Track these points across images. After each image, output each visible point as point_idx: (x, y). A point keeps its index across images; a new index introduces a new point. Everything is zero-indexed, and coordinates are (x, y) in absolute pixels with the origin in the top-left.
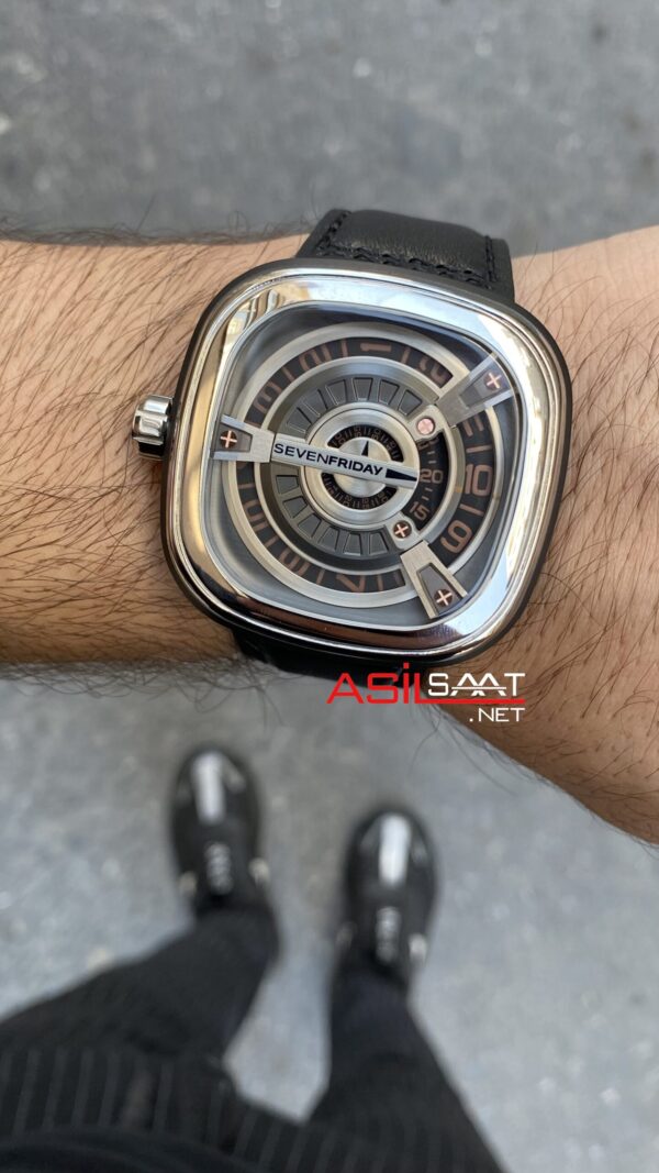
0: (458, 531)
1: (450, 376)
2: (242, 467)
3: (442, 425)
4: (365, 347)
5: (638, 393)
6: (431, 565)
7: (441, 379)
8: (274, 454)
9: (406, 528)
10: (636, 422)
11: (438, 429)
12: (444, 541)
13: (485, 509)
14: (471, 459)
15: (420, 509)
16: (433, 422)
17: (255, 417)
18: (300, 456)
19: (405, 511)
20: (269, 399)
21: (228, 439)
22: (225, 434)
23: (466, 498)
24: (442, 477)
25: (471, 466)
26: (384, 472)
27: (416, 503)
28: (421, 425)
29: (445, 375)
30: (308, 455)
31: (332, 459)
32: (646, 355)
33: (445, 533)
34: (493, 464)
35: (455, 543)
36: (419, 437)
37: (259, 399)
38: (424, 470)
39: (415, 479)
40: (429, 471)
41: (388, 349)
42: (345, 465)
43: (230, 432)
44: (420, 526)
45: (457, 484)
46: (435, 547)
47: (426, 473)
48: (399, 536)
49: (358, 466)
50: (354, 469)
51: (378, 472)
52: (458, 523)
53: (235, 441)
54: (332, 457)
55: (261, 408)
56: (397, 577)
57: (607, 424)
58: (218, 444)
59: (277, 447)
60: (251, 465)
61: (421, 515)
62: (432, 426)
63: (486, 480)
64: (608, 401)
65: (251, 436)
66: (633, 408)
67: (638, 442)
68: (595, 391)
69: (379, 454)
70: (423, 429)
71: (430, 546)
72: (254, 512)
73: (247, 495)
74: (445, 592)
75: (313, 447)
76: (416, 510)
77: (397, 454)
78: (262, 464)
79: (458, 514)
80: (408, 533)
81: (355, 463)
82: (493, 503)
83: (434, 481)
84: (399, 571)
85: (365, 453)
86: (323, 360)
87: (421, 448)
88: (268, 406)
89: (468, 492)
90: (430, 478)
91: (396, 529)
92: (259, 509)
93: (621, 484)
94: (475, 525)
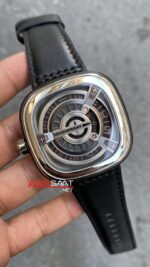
0: (107, 128)
1: (84, 95)
2: (49, 144)
6: (105, 140)
7: (82, 97)
8: (54, 137)
9: (95, 135)
11: (88, 109)
12: (105, 133)
13: (110, 120)
19: (93, 131)
20: (46, 125)
22: (41, 139)
23: (104, 120)
25: (101, 112)
26: (82, 126)
35: (108, 132)
38: (91, 120)
39: (90, 123)
44: (98, 133)
45: (100, 118)
48: (94, 138)
51: (80, 127)
53: (44, 139)
54: (68, 130)
55: (46, 129)
56: (99, 148)
58: (40, 142)
63: (106, 113)
65: (47, 136)
69: (79, 122)
70: (85, 111)
71: (102, 136)
72: (58, 153)
73: (54, 150)
75: (62, 130)
77: (83, 120)
79: (105, 125)
85: (75, 124)
87: (87, 115)
94: (110, 124)
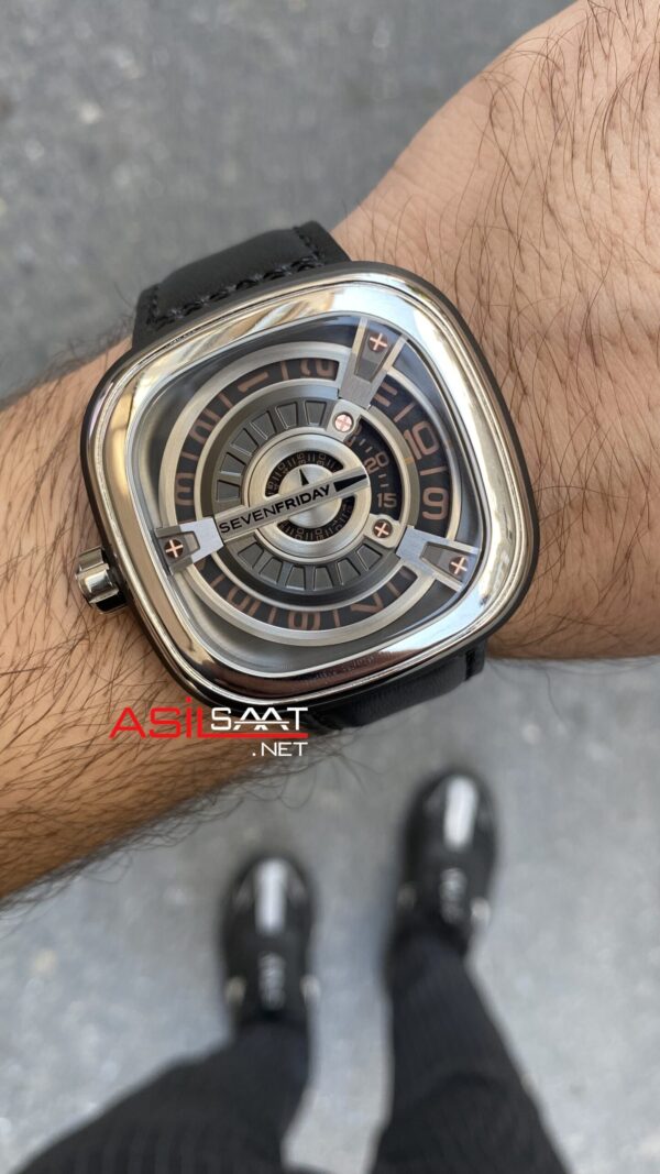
0: (433, 497)
1: (336, 364)
2: (203, 565)
3: (358, 412)
4: (243, 388)
5: (523, 269)
6: (429, 544)
7: (330, 372)
8: (224, 536)
9: (385, 525)
10: (540, 295)
11: (356, 418)
12: (426, 515)
13: (444, 461)
14: (403, 426)
15: (386, 498)
16: (348, 414)
17: (185, 514)
18: (248, 522)
19: (375, 510)
20: (187, 490)
21: (174, 549)
22: (168, 546)
23: (421, 464)
24: (386, 457)
25: (407, 431)
26: (332, 489)
27: (380, 496)
28: (338, 425)
29: (331, 367)
30: (255, 517)
31: (278, 507)
32: (506, 233)
33: (423, 507)
34: (425, 416)
35: (438, 510)
36: (343, 437)
37: (179, 495)
38: (366, 462)
39: (364, 477)
40: (372, 459)
41: (265, 376)
42: (293, 504)
43: (171, 542)
44: (396, 515)
45: (405, 456)
46: (422, 525)
47: (371, 462)
48: (383, 536)
49: (306, 498)
50: (304, 502)
51: (326, 491)
52: (429, 491)
53: (181, 546)
54: (277, 505)
55: (187, 503)
56: (405, 575)
57: (514, 314)
58: (167, 560)
59: (223, 528)
60: (209, 558)
61: (391, 503)
62: (349, 421)
63: (429, 436)
64: (502, 296)
65: (192, 532)
66: (529, 286)
67: (555, 310)
68: (484, 294)
69: (319, 475)
70: (342, 427)
71: (416, 528)
72: (239, 599)
73: (224, 588)
74: (457, 560)
75: (254, 507)
76: (383, 502)
77: (334, 464)
78: (219, 552)
79: (425, 483)
80: (389, 528)
81: (301, 496)
82: (449, 452)
83: (382, 465)
84: (404, 568)
85: (305, 481)
86: (214, 423)
87: (351, 444)
88: (191, 496)
89: (419, 457)
90: (377, 465)
91: (376, 532)
92: (242, 594)
93: (566, 359)
94: (445, 481)
